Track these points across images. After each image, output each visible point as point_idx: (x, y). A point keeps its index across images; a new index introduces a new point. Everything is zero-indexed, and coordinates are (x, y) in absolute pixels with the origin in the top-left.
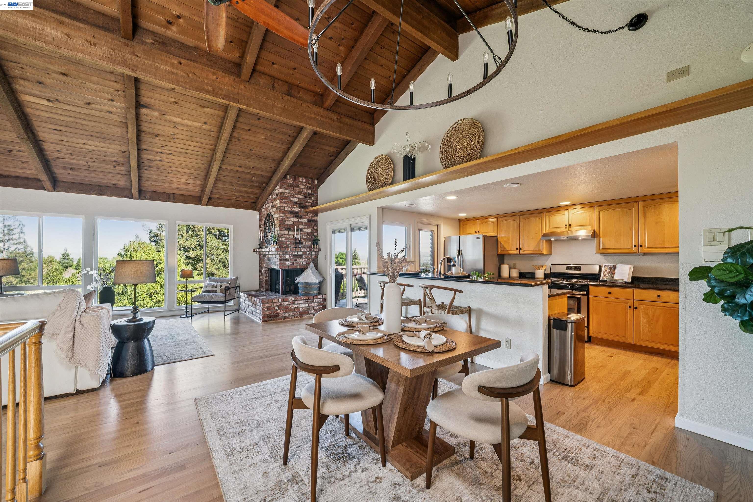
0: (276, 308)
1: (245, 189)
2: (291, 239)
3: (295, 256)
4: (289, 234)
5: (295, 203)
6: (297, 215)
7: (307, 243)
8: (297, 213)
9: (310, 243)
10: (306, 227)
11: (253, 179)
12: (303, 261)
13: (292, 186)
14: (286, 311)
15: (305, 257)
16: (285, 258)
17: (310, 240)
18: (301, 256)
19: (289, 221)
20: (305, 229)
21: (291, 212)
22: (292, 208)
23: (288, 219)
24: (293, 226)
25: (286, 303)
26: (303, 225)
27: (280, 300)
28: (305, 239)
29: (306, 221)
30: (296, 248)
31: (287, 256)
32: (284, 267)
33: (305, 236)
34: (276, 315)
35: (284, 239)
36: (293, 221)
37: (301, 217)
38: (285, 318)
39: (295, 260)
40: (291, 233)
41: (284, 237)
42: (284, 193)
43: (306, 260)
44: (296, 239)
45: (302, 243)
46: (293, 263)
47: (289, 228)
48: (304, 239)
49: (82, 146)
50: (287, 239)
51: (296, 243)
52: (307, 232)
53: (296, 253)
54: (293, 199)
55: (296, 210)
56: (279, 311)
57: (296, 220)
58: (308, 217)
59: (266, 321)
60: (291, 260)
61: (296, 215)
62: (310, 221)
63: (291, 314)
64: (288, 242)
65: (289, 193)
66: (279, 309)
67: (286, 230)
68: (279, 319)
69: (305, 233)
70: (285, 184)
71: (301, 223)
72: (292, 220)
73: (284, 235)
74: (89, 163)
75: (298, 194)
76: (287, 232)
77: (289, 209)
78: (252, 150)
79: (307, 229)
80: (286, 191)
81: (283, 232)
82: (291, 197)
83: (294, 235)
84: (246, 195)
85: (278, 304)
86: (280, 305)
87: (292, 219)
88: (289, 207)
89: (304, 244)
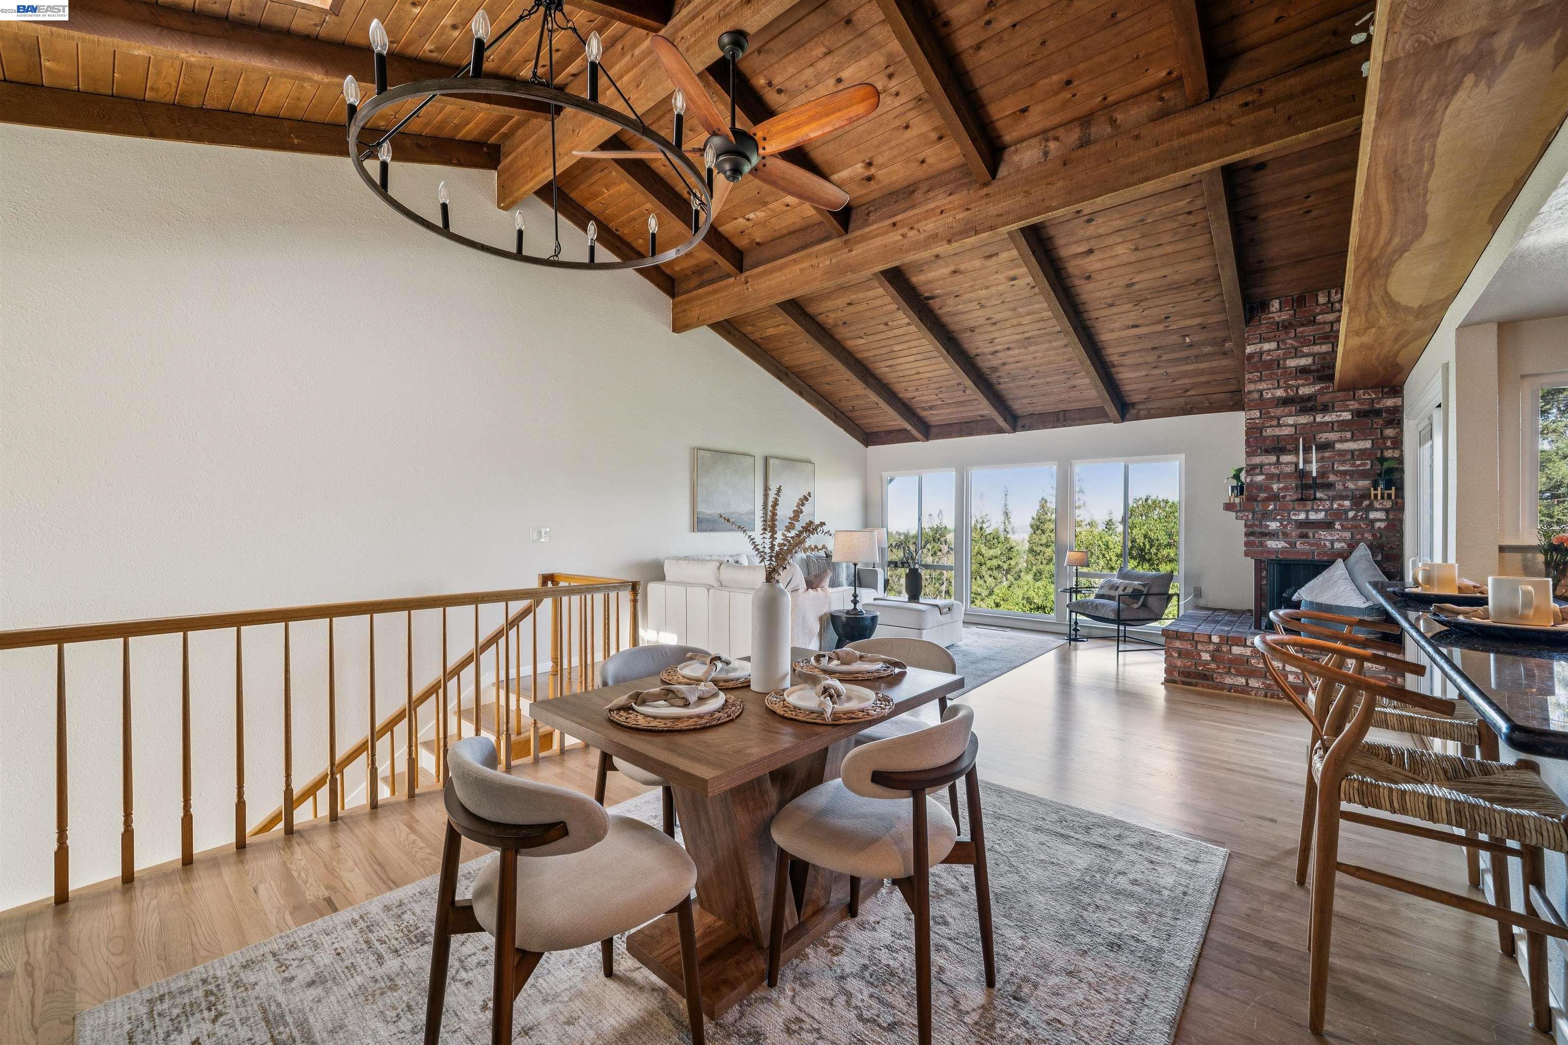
0: (1206, 657)
1: (1191, 367)
2: (1287, 476)
3: (1301, 524)
4: (1278, 462)
5: (1303, 371)
6: (1310, 404)
7: (1351, 485)
8: (1310, 398)
9: (1364, 483)
10: (1349, 435)
11: (1188, 340)
12: (1334, 539)
13: (1287, 326)
14: (1236, 670)
15: (1344, 528)
16: (1263, 530)
17: (1363, 475)
18: (1327, 525)
19: (1279, 425)
20: (1342, 441)
21: (1286, 402)
22: (1288, 387)
23: (1275, 423)
24: (1294, 439)
25: (1236, 650)
26: (1333, 430)
27: (1215, 639)
28: (1344, 473)
29: (1347, 416)
30: (1302, 499)
31: (1274, 525)
32: (1262, 553)
33: (1343, 462)
34: (1206, 675)
35: (1260, 478)
36: (1295, 426)
37: (1325, 409)
38: (1231, 688)
39: (1304, 536)
40: (1285, 458)
41: (1261, 473)
42: (1261, 353)
43: (1348, 535)
44: (1303, 474)
45: (1330, 486)
46: (1293, 545)
47: (1279, 447)
48: (1336, 473)
49: (916, 377)
50: (1270, 477)
51: (1304, 487)
52: (1352, 452)
53: (1302, 516)
54: (1292, 363)
55: (1305, 391)
56: (1213, 666)
57: (1303, 419)
58: (1354, 405)
59: (1174, 682)
60: (1285, 535)
61: (1306, 405)
62: (1364, 415)
63: (1253, 683)
64: (1275, 487)
65: (1278, 348)
66: (1214, 659)
67: (1267, 452)
68: (1213, 688)
69: (1342, 453)
70: (1263, 329)
71: (1330, 427)
72: (1292, 421)
73: (1261, 466)
74: (940, 396)
75: (1315, 344)
76: (1273, 459)
77: (1280, 393)
78: (1133, 284)
79: (1353, 439)
80: (1266, 346)
81: (1257, 460)
82: (1285, 359)
83: (1297, 465)
84: (1203, 379)
85: (1211, 647)
86: (1217, 650)
87: (1290, 420)
88: (1279, 387)
89: (1339, 486)
